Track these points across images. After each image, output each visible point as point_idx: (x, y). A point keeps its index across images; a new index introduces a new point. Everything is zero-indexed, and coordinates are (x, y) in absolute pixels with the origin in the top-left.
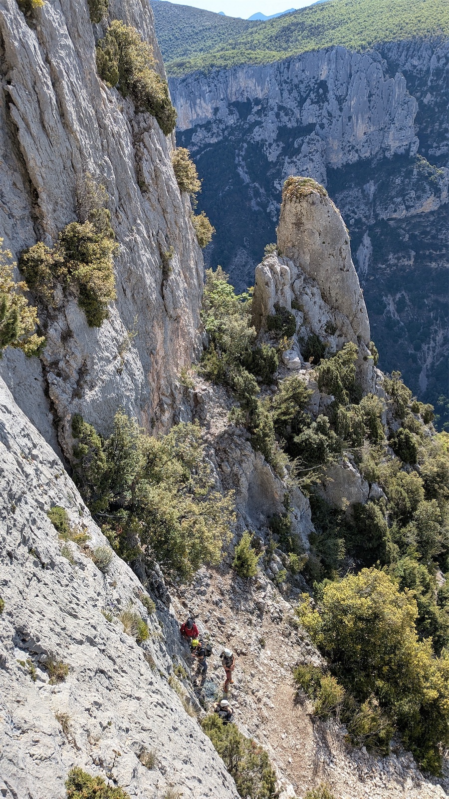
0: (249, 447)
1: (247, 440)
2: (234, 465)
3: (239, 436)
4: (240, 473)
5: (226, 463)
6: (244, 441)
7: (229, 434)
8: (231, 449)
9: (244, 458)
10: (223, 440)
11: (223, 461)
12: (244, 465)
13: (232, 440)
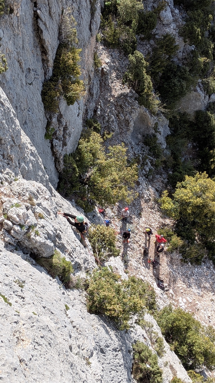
0: (137, 104)
1: (136, 99)
2: (126, 115)
3: (131, 97)
4: (130, 120)
5: (122, 115)
6: (134, 100)
7: (124, 96)
8: (126, 106)
9: (133, 110)
10: (120, 99)
11: (119, 113)
12: (133, 115)
13: (126, 100)
